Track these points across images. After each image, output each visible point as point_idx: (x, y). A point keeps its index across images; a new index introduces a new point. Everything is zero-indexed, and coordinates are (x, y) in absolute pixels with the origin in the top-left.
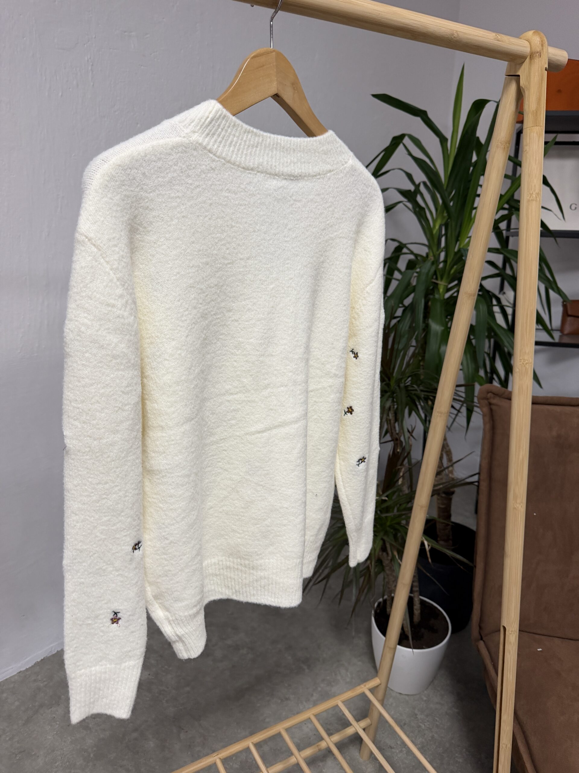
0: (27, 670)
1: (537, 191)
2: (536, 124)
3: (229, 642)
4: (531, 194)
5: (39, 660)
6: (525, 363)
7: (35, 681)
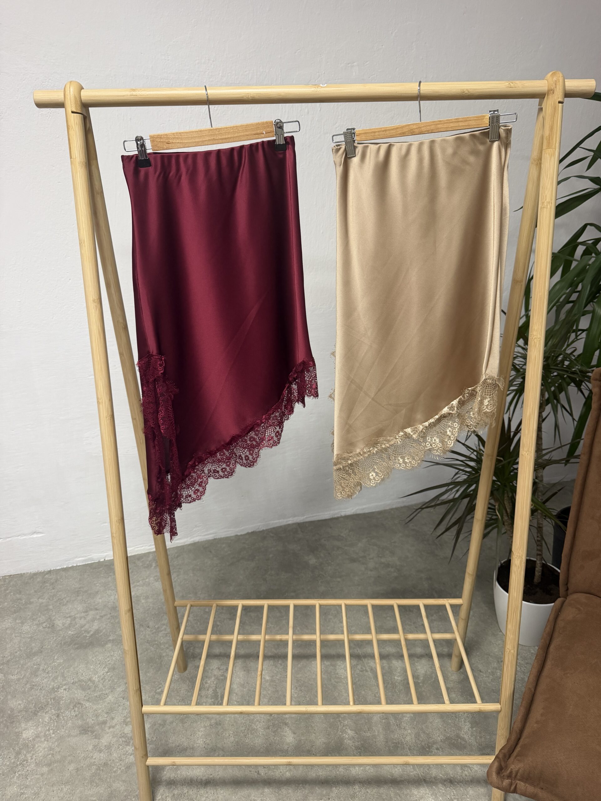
0: (241, 535)
1: (548, 200)
2: (549, 146)
3: (383, 560)
4: (543, 203)
5: (250, 531)
6: (534, 338)
7: (244, 543)
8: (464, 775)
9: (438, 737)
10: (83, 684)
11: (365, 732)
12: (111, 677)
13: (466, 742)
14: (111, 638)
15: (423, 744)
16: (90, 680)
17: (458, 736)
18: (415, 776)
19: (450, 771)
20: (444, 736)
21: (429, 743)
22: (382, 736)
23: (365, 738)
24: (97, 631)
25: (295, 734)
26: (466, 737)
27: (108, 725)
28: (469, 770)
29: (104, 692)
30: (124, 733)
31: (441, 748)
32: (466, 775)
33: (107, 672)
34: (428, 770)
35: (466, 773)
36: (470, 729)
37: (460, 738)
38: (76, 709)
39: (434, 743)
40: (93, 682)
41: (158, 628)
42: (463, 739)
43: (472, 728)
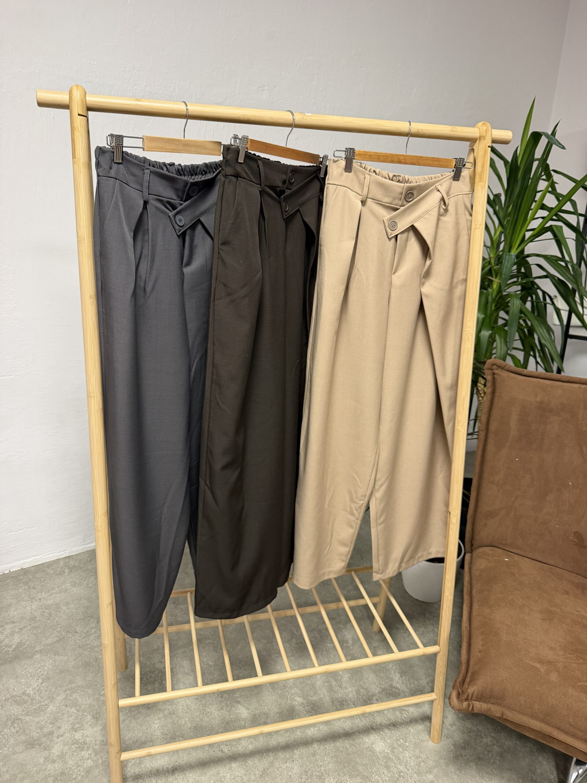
8: (403, 718)
9: (375, 689)
10: (17, 699)
11: (312, 697)
12: (47, 687)
13: (399, 690)
14: (37, 649)
15: (364, 698)
16: (24, 693)
17: (392, 686)
18: (363, 726)
19: (391, 717)
20: (380, 688)
21: (369, 696)
22: (327, 698)
23: (313, 702)
24: (20, 644)
25: (249, 709)
26: (398, 685)
27: (55, 735)
28: (407, 713)
29: (43, 703)
30: (74, 739)
31: (380, 698)
32: (405, 718)
33: (42, 683)
34: (373, 719)
35: (405, 716)
36: (400, 679)
37: (394, 688)
38: (16, 725)
39: (373, 695)
40: (28, 695)
41: (87, 632)
42: (396, 688)
43: (401, 677)
